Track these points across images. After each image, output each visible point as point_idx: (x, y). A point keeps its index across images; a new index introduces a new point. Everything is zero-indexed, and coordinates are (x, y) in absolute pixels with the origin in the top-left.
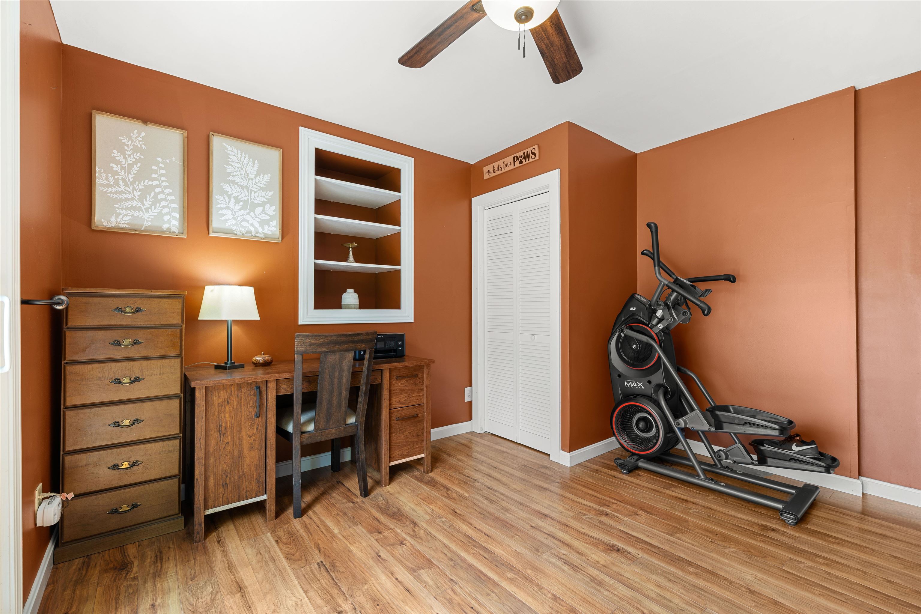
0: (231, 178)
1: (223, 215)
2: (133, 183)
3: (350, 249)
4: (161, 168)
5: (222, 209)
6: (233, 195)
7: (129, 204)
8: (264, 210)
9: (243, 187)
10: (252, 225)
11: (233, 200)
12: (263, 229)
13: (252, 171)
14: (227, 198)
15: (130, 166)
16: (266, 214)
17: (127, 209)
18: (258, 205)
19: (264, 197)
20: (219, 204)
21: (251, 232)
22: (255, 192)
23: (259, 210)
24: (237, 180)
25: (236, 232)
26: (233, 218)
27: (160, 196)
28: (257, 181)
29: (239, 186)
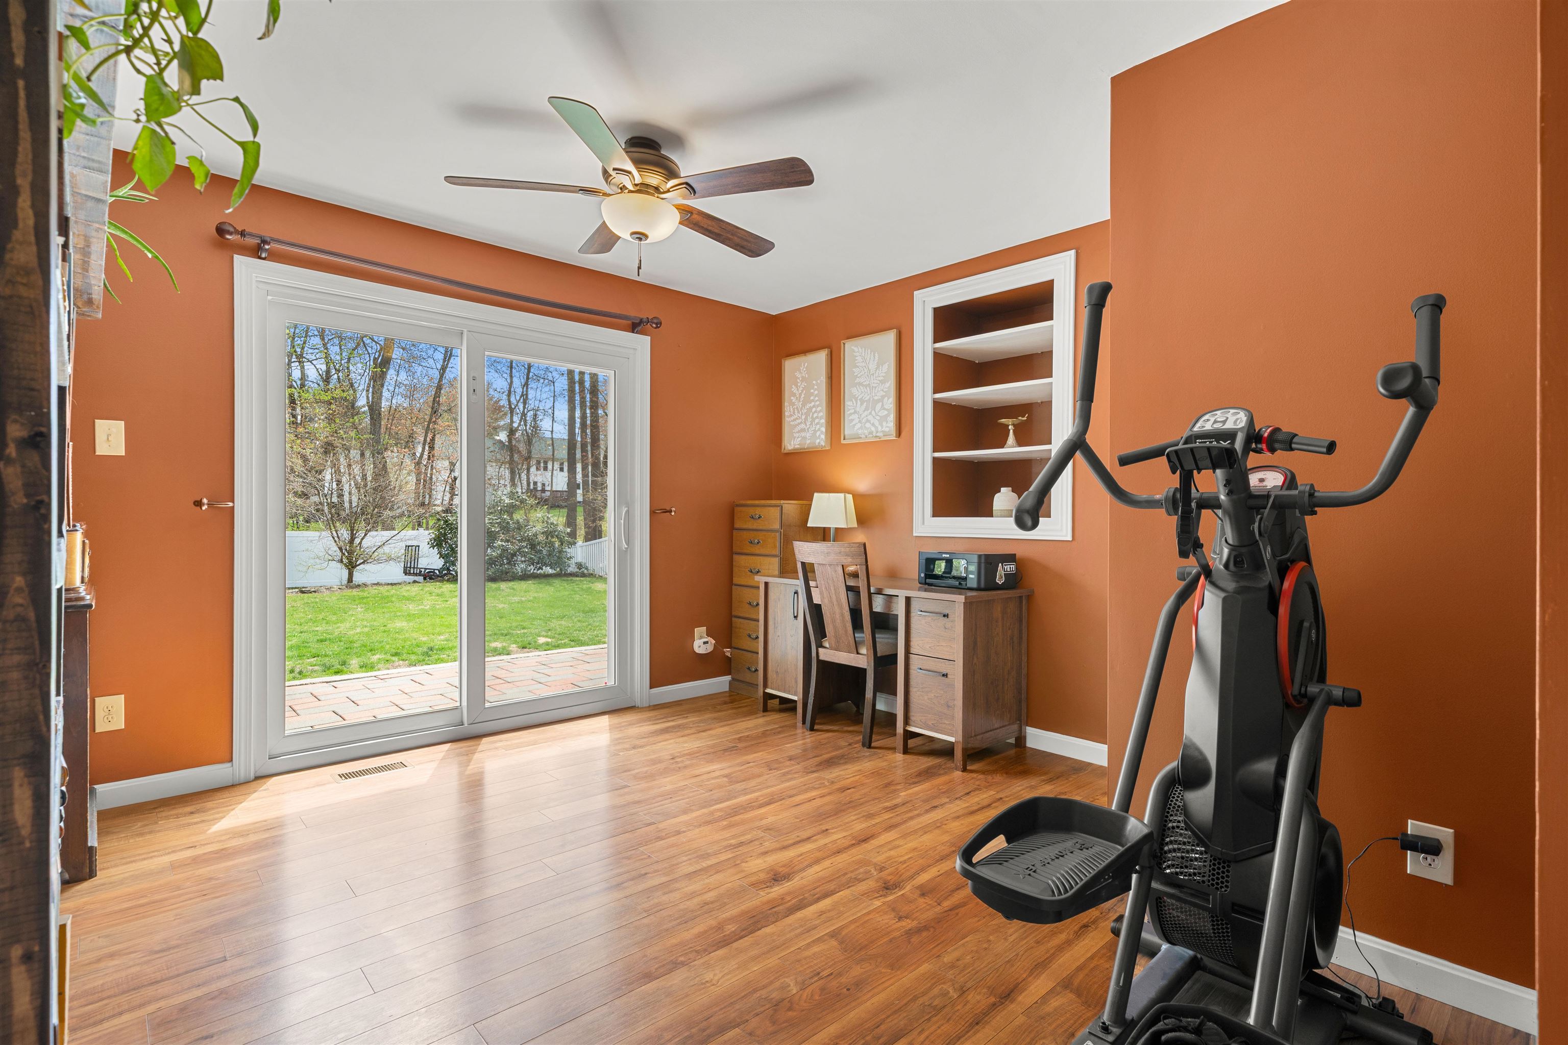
0: (857, 380)
1: (852, 420)
2: (801, 409)
3: (1010, 427)
4: (816, 390)
5: (851, 414)
6: (859, 398)
7: (799, 428)
8: (883, 405)
9: (866, 386)
10: (873, 425)
11: (859, 403)
12: (882, 427)
13: (872, 366)
14: (854, 402)
15: (800, 394)
16: (884, 409)
17: (799, 432)
18: (878, 401)
19: (883, 390)
20: (849, 410)
21: (871, 433)
22: (875, 387)
23: (879, 406)
24: (861, 380)
25: (861, 436)
26: (860, 422)
27: (815, 415)
28: (877, 375)
29: (863, 386)
